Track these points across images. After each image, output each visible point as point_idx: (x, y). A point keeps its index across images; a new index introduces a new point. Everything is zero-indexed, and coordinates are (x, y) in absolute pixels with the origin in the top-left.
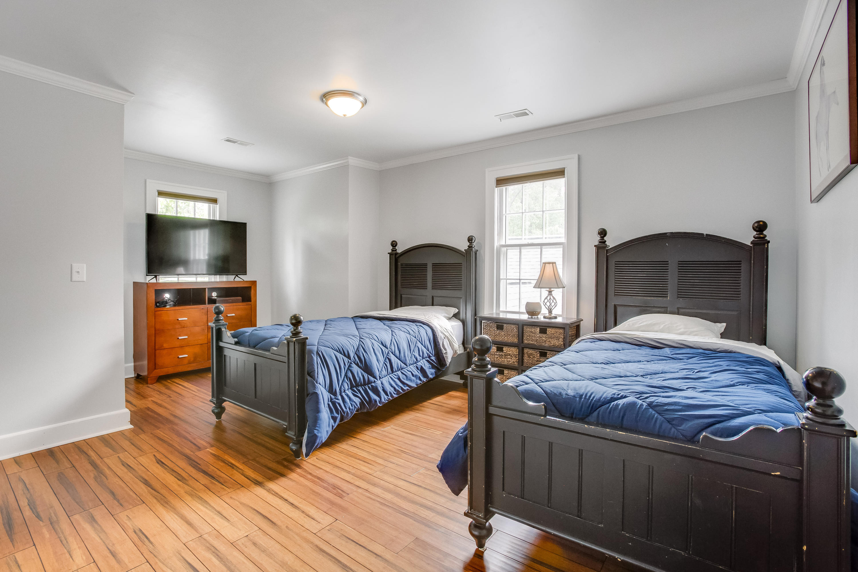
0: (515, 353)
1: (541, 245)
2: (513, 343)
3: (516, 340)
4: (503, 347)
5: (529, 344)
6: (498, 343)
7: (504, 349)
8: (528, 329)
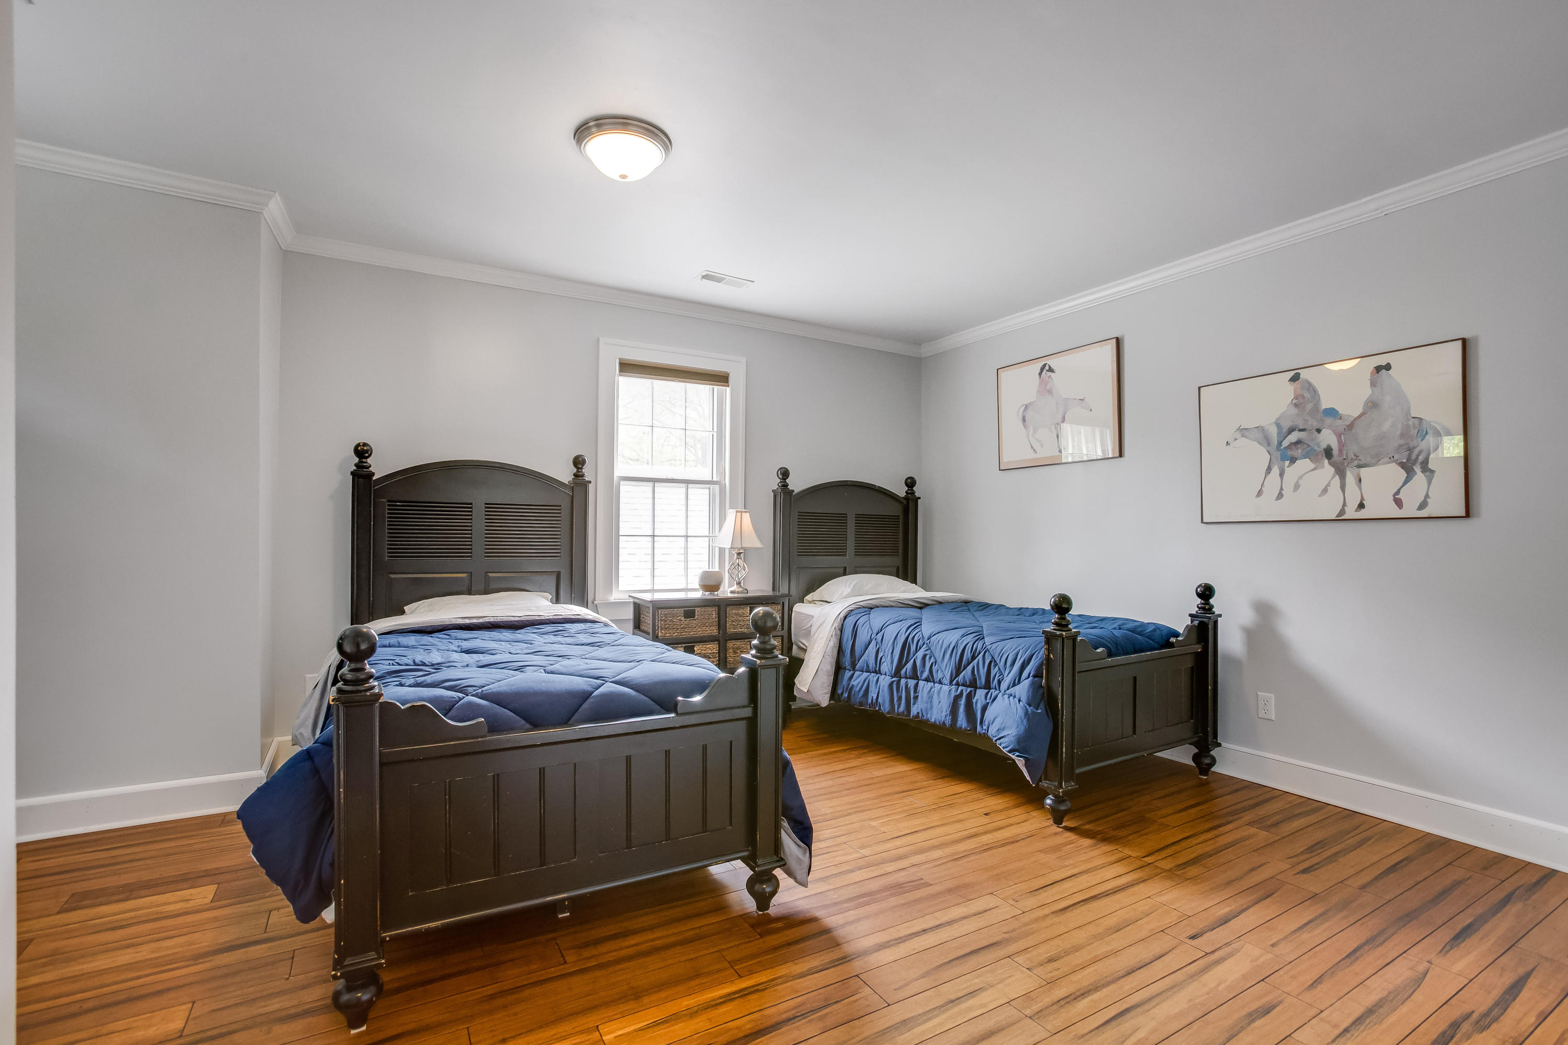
0: (715, 652)
1: (687, 482)
2: (711, 636)
3: (714, 631)
4: (694, 646)
5: (736, 633)
6: (688, 641)
7: (695, 649)
8: (734, 611)
